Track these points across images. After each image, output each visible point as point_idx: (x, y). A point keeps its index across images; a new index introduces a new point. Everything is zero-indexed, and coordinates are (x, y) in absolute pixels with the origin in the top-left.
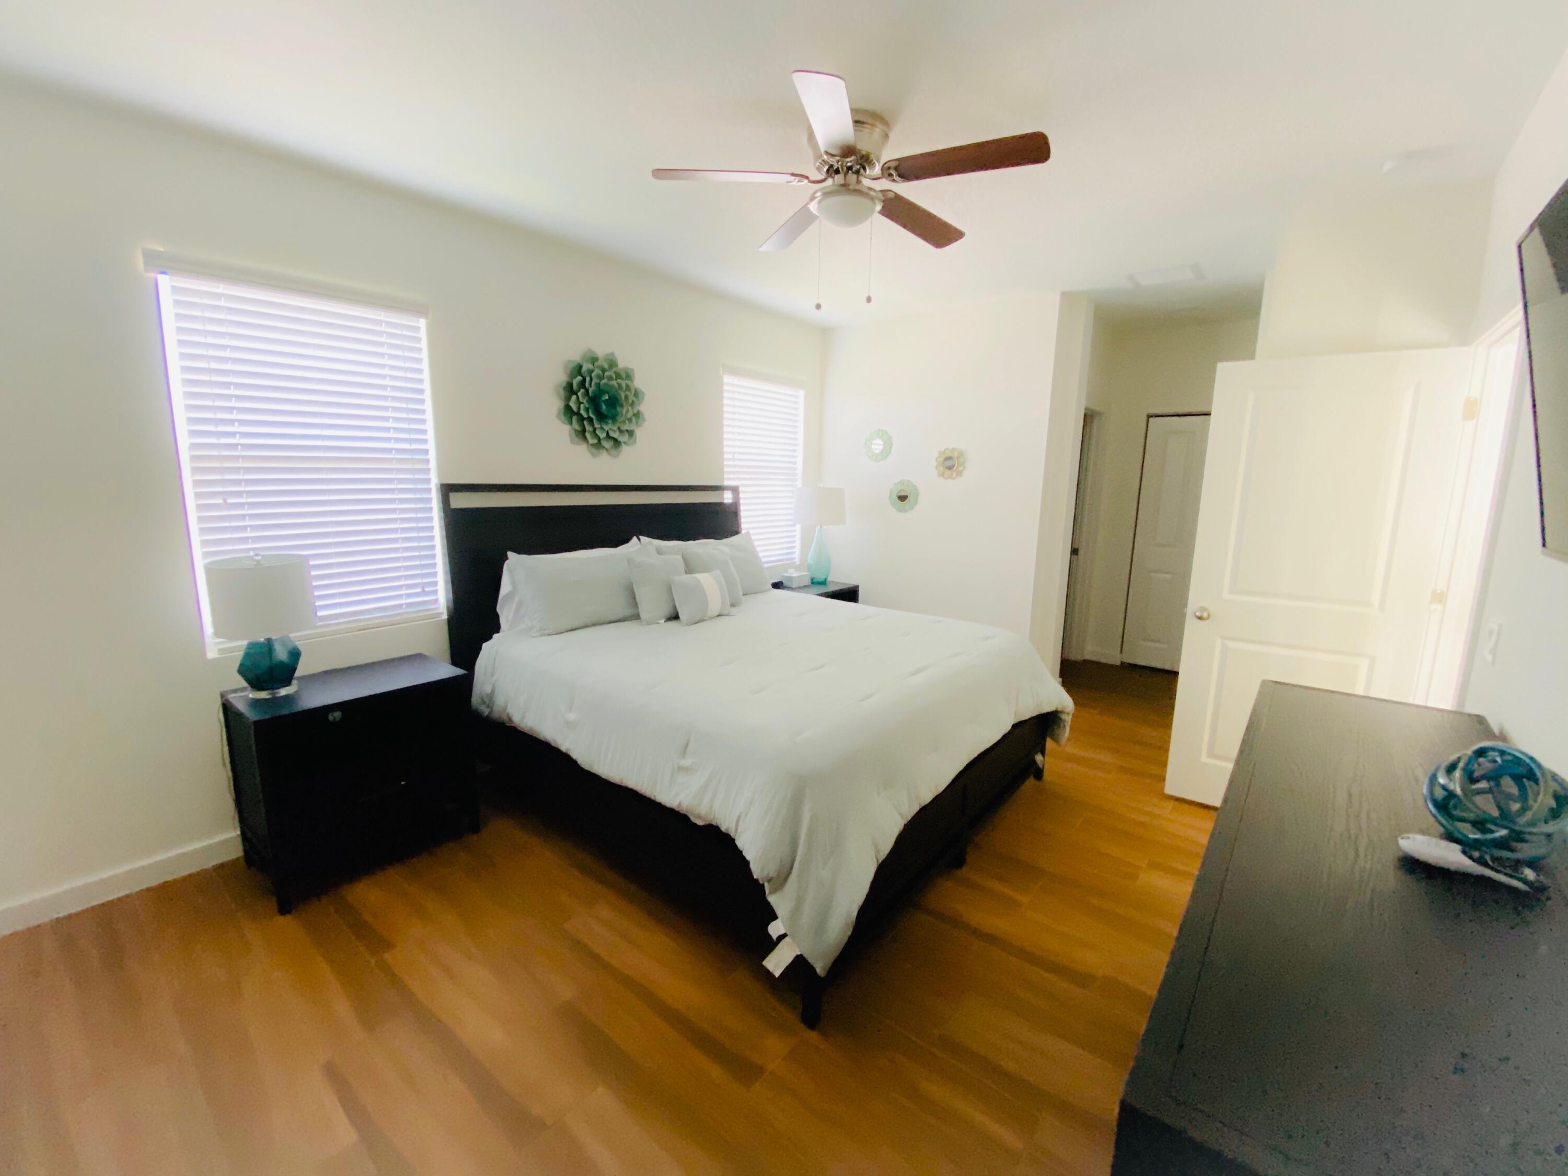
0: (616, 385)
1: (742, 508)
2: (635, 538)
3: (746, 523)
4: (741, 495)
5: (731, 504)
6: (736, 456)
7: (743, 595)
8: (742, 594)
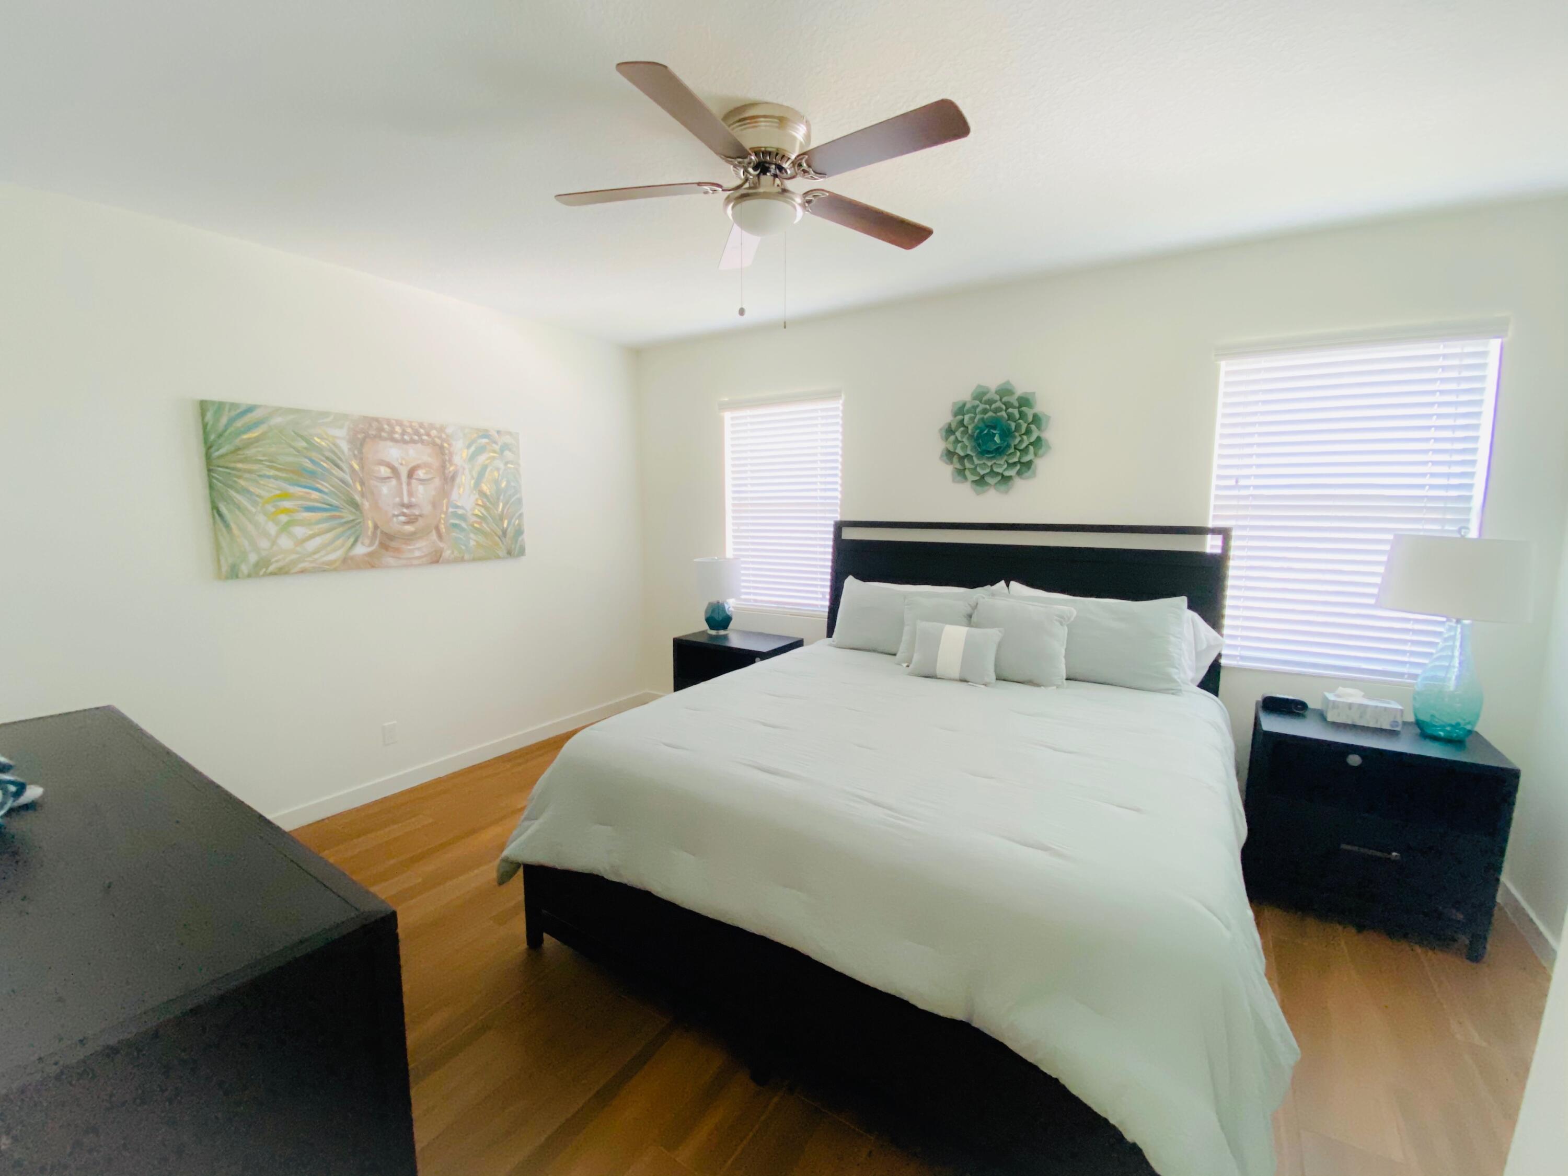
0: (1006, 416)
1: (1231, 563)
2: (1003, 583)
3: (1234, 587)
4: (1233, 543)
5: (1213, 557)
6: (1242, 482)
7: (1067, 679)
8: (1065, 678)
